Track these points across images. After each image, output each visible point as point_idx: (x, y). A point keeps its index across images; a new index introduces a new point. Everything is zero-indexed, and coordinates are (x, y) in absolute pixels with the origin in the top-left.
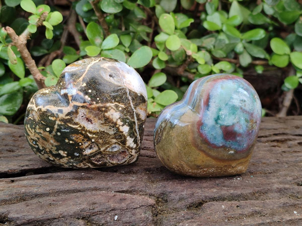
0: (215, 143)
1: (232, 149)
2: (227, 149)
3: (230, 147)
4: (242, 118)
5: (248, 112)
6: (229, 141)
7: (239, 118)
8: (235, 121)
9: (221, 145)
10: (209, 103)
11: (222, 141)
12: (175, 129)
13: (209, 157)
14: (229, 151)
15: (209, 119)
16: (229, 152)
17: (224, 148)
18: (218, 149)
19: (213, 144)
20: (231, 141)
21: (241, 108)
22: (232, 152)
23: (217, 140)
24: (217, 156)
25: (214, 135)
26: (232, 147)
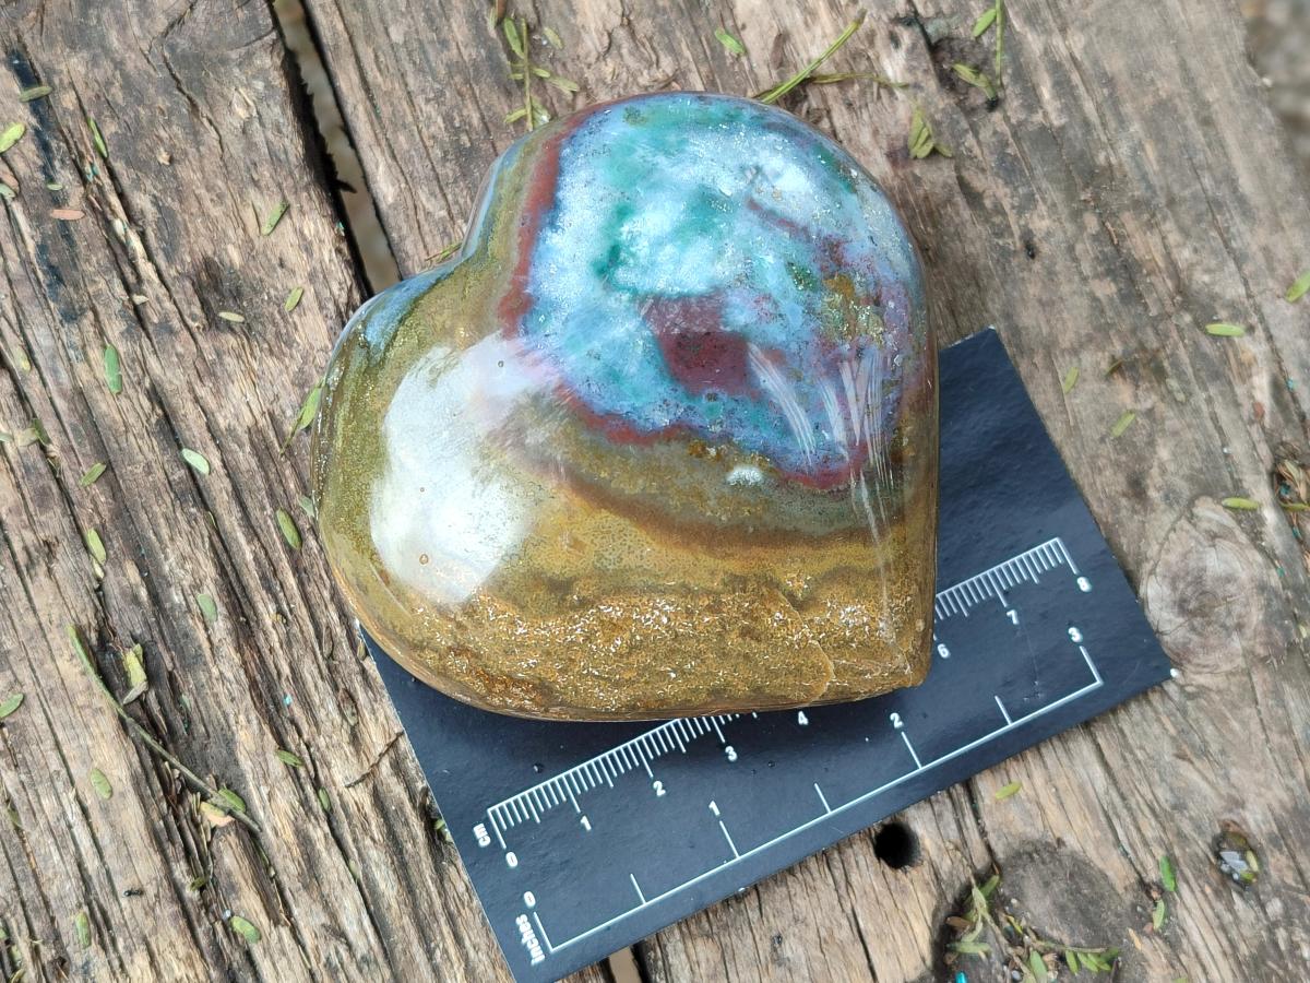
0: (623, 406)
1: (742, 454)
2: (713, 452)
3: (726, 437)
4: (770, 259)
5: (805, 230)
6: (710, 391)
7: (748, 257)
8: (723, 270)
9: (663, 420)
10: (560, 194)
11: (661, 389)
12: (388, 368)
13: (604, 513)
14: (724, 464)
15: (563, 270)
16: (729, 469)
17: (686, 439)
18: (647, 450)
19: (609, 414)
20: (724, 397)
21: (753, 205)
22: (749, 473)
23: (626, 388)
24: (654, 496)
25: (608, 356)
26: (740, 435)
